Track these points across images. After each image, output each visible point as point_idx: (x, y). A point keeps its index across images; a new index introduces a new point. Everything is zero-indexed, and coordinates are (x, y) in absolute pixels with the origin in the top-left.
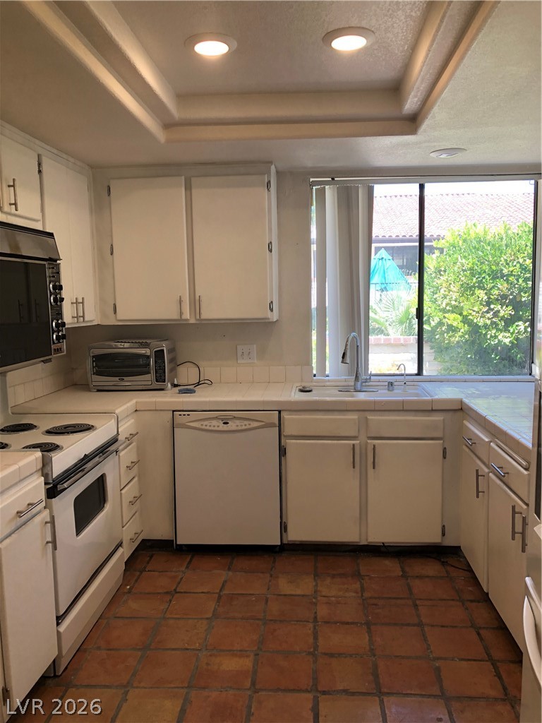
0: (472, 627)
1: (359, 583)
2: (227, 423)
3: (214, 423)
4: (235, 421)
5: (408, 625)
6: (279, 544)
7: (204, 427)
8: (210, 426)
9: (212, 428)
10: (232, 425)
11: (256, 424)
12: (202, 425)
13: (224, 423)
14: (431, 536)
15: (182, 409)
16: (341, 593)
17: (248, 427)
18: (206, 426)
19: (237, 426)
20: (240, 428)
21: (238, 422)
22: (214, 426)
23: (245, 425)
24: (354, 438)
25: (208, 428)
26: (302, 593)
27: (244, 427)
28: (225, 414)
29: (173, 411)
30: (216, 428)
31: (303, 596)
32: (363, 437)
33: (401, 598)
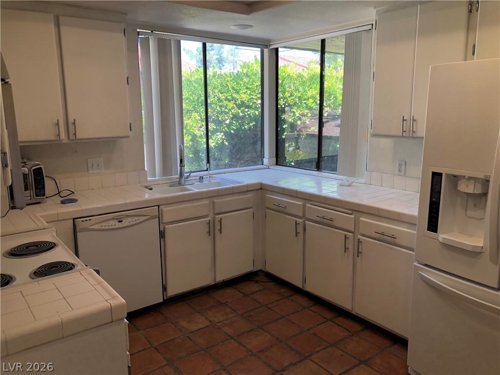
0: (304, 309)
1: (228, 308)
2: (121, 221)
3: (111, 223)
4: (128, 219)
5: (278, 319)
6: (162, 301)
7: (103, 228)
8: (108, 226)
9: (110, 227)
10: (126, 222)
11: (144, 218)
12: (101, 226)
13: (119, 222)
14: (247, 268)
15: (82, 216)
16: (225, 317)
17: (138, 221)
18: (105, 226)
19: (130, 222)
20: (132, 223)
21: (129, 219)
22: (112, 225)
23: (136, 220)
24: (207, 216)
25: (106, 228)
26: (204, 326)
27: (135, 222)
28: (119, 214)
29: (74, 219)
30: (114, 227)
31: (206, 327)
32: (211, 215)
33: (258, 308)
